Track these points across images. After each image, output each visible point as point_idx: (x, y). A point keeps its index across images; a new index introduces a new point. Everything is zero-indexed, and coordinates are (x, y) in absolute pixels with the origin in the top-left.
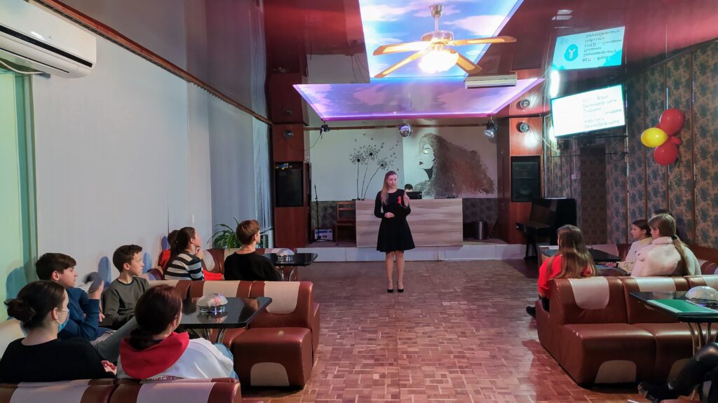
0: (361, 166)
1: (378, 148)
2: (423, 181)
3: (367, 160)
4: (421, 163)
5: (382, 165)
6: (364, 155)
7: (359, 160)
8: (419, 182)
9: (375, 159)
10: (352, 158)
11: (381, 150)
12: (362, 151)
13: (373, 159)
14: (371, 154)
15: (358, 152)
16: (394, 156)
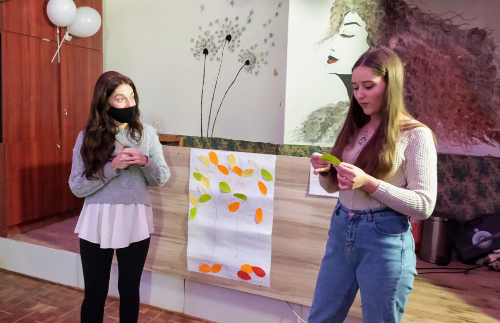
0: (211, 64)
1: (242, 23)
2: (334, 102)
3: (220, 51)
4: (332, 59)
5: (247, 63)
6: (216, 41)
7: (206, 52)
8: (324, 104)
9: (236, 48)
10: (193, 45)
11: (248, 26)
12: (212, 31)
13: (232, 49)
14: (229, 38)
15: (206, 34)
16: (270, 41)
